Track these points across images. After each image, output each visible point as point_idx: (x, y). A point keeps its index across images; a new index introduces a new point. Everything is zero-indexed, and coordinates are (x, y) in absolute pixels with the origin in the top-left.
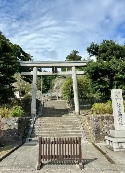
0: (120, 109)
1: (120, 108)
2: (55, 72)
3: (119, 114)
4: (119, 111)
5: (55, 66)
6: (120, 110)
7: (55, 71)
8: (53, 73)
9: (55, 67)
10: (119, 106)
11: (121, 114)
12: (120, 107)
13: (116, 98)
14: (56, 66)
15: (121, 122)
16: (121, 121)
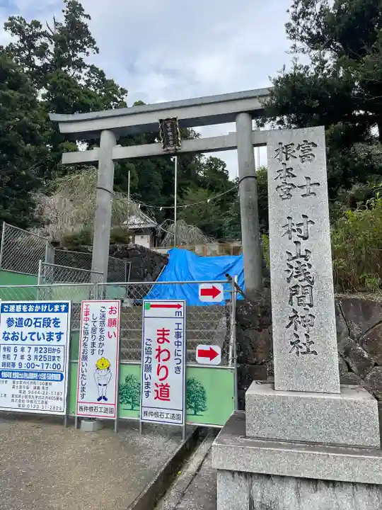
0: (303, 253)
1: (304, 244)
2: (171, 142)
3: (295, 281)
4: (293, 263)
5: (168, 120)
6: (301, 260)
7: (171, 138)
8: (164, 147)
9: (169, 125)
10: (295, 235)
11: (306, 283)
12: (305, 238)
13: (280, 182)
14: (175, 119)
15: (303, 339)
16: (302, 331)
